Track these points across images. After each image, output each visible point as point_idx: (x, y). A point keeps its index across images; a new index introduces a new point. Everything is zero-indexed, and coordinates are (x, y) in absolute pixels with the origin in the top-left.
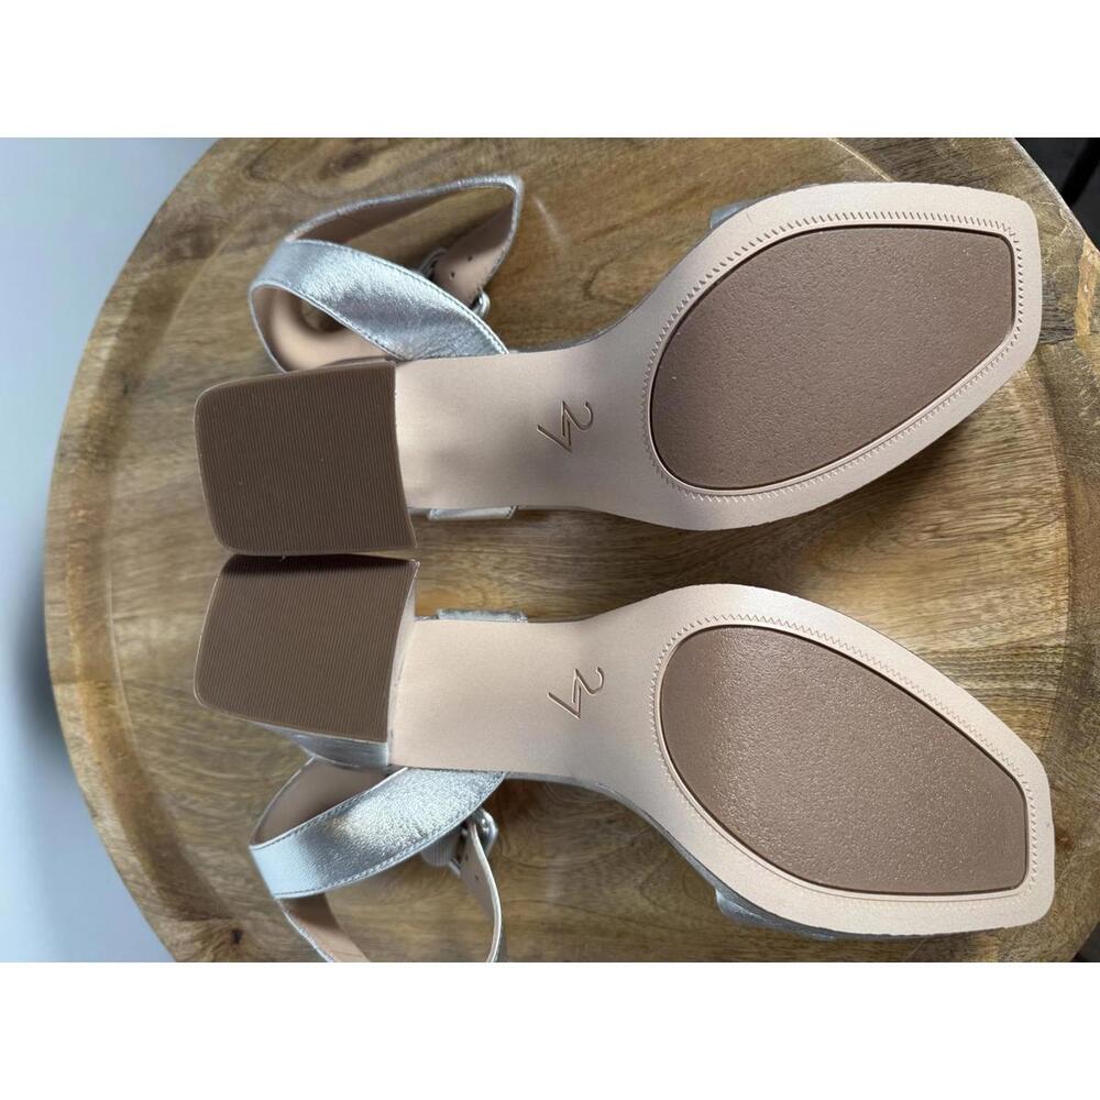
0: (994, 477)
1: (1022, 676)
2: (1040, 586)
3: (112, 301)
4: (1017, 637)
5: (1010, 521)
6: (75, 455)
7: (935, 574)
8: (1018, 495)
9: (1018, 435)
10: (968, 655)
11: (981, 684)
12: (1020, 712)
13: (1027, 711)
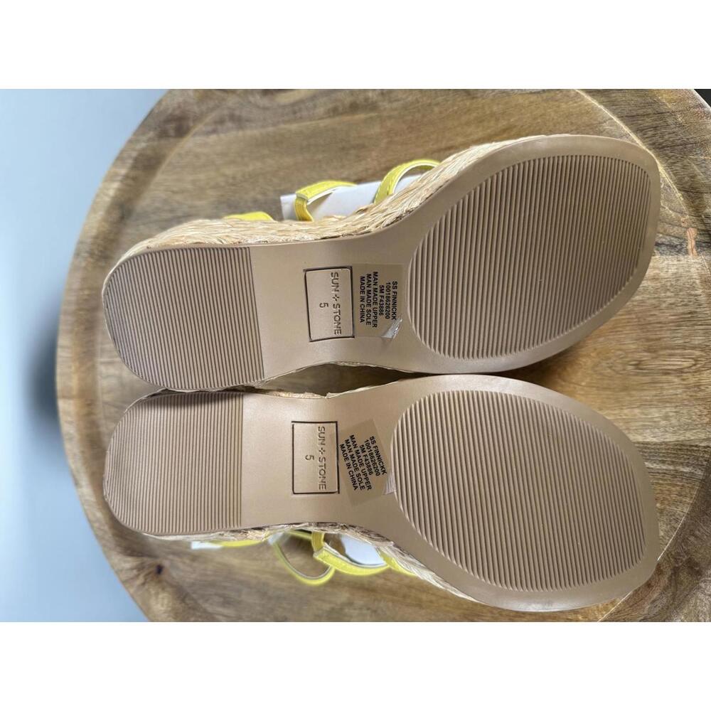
0: (679, 335)
1: (682, 463)
2: (701, 408)
3: (120, 159)
4: (682, 438)
5: (686, 364)
6: (86, 255)
7: (634, 392)
8: (694, 348)
9: (698, 310)
10: (649, 446)
11: (655, 465)
12: (678, 486)
13: (683, 486)
